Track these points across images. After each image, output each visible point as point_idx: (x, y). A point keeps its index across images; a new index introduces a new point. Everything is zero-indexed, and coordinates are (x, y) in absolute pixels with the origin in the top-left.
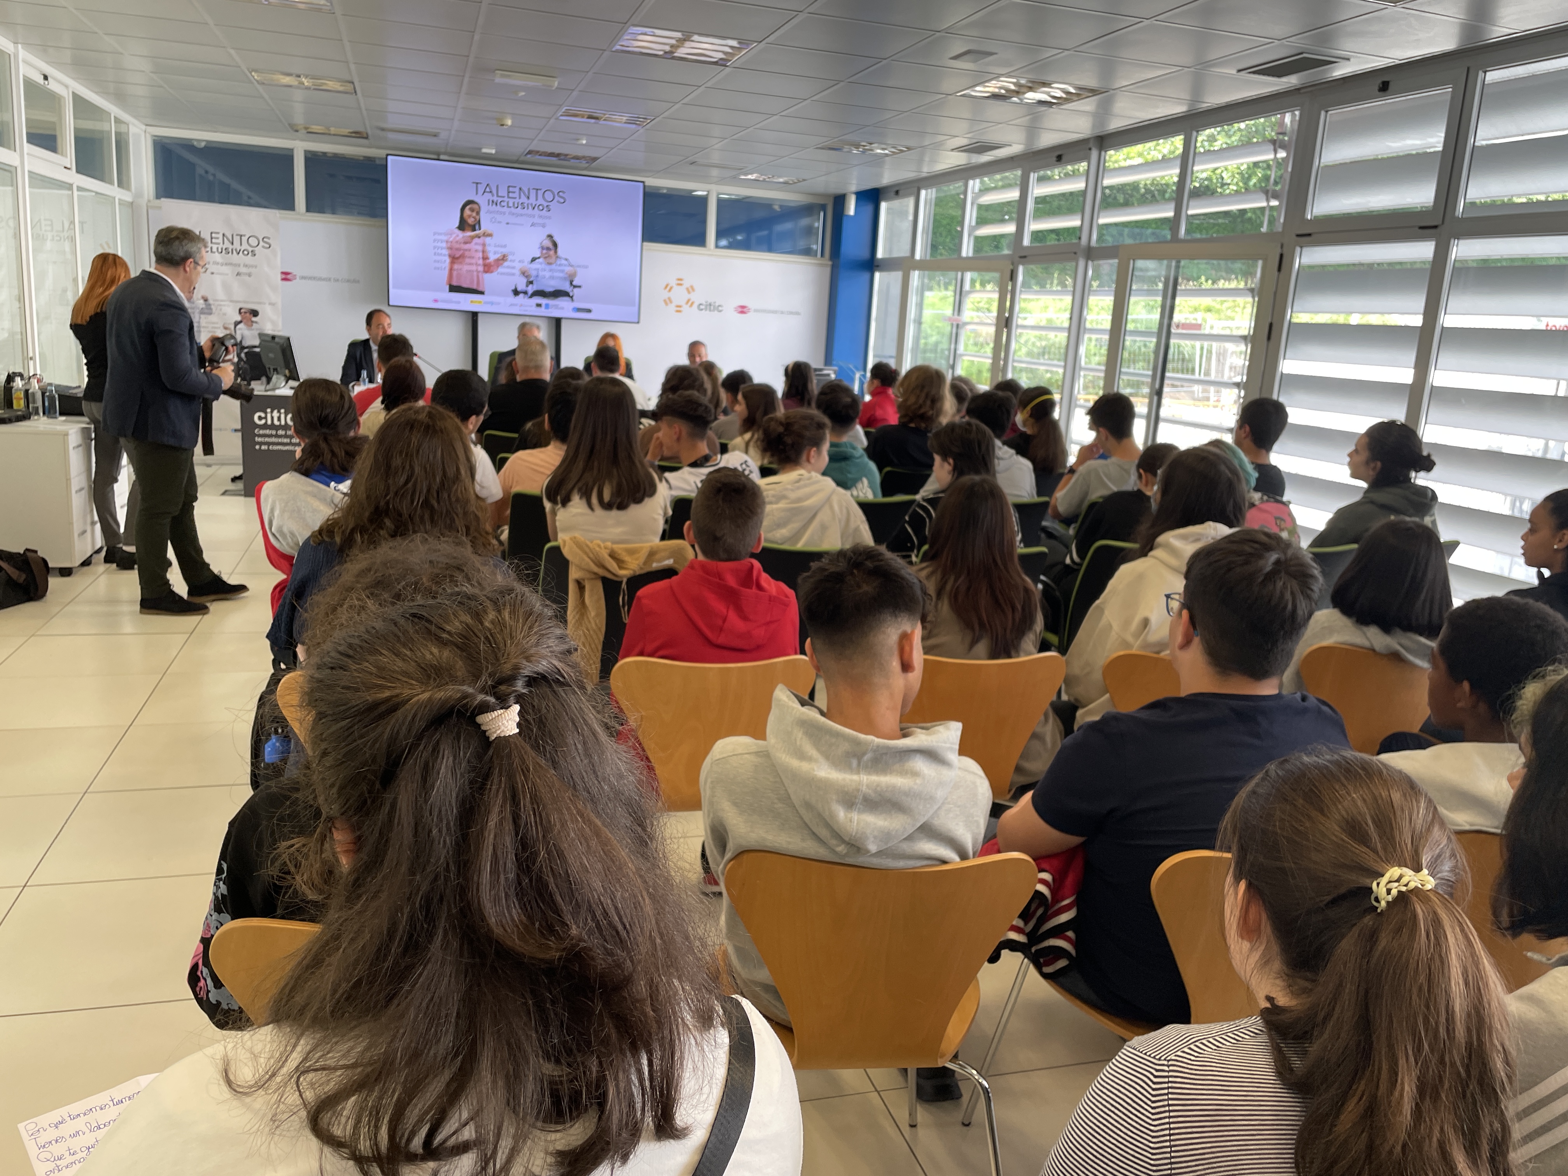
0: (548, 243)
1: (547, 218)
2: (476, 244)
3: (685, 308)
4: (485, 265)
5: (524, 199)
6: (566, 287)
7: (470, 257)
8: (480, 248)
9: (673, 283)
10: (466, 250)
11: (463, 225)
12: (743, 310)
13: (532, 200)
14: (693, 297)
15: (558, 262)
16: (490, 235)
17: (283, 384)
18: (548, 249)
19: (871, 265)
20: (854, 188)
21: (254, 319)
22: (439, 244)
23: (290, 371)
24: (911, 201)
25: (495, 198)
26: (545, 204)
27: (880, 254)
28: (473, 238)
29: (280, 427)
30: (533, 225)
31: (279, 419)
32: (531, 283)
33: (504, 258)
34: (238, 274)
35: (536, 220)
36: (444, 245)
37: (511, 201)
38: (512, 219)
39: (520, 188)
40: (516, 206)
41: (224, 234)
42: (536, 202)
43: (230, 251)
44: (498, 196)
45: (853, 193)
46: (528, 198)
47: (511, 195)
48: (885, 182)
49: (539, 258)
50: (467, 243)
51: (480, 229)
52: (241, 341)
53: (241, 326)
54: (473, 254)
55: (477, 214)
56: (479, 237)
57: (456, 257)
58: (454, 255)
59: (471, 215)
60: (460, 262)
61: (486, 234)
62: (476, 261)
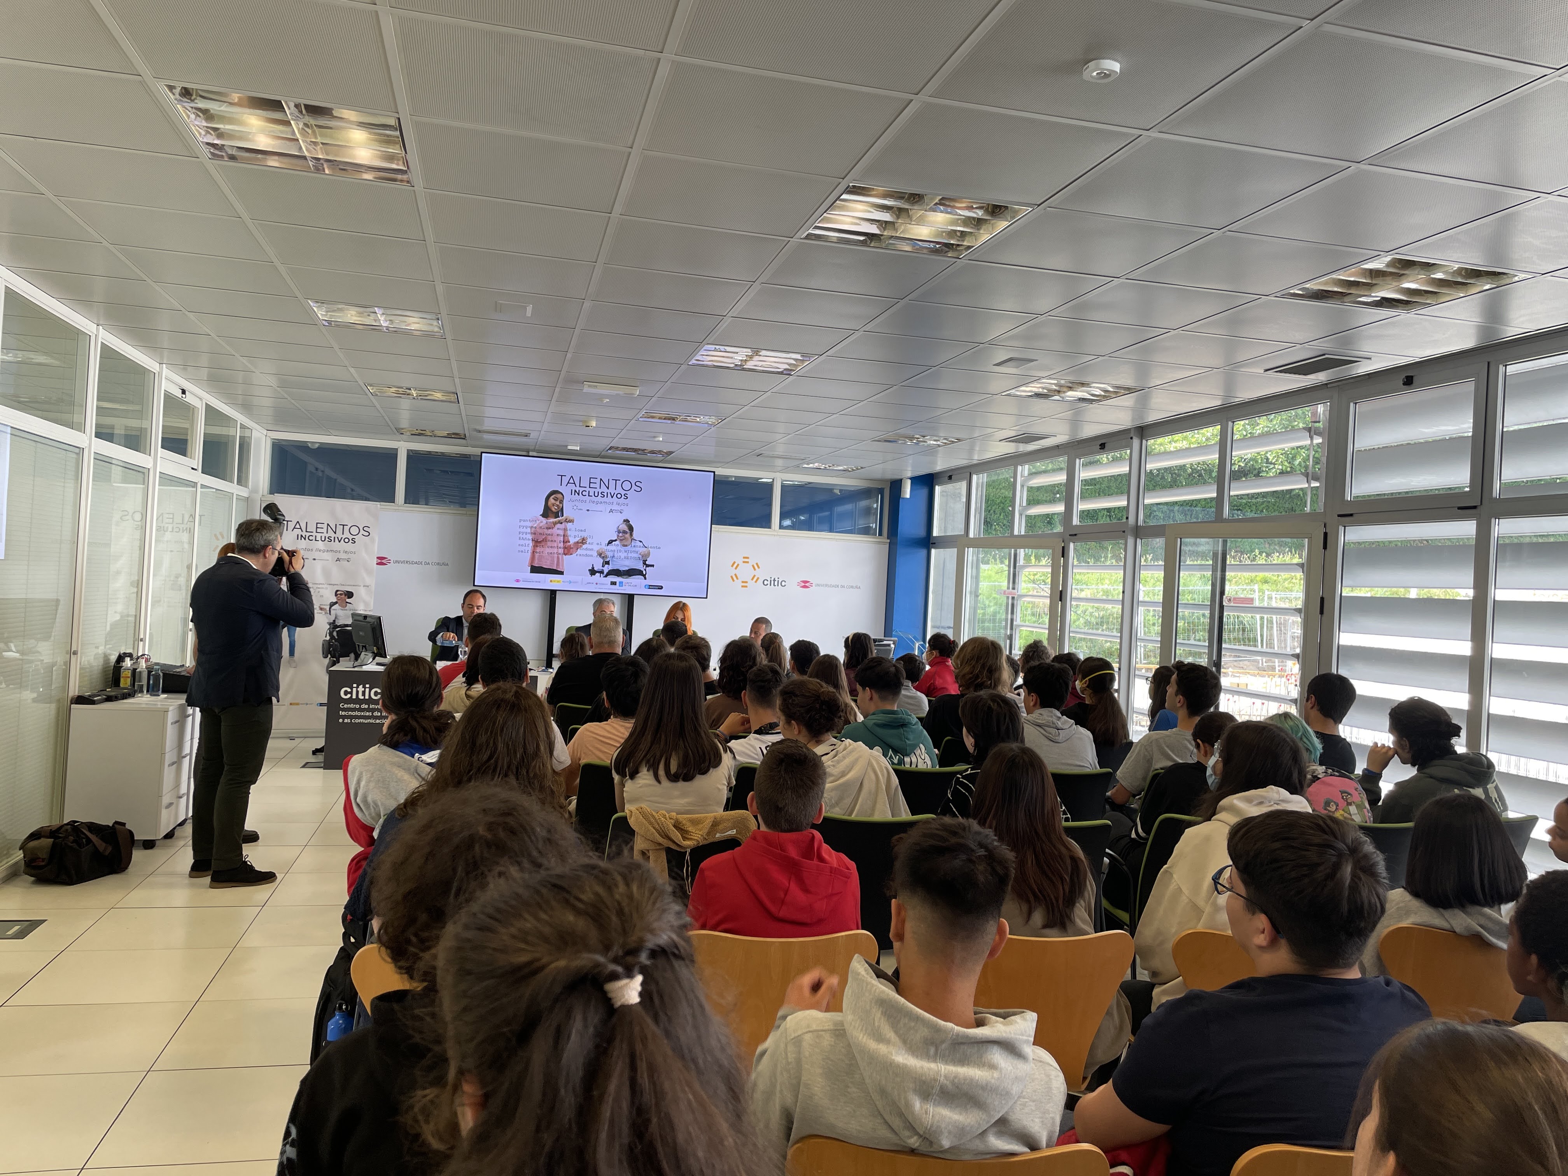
0: (624, 527)
1: (624, 504)
2: (558, 529)
3: (751, 583)
4: (565, 548)
5: (604, 488)
6: (640, 566)
7: (552, 541)
8: (561, 533)
9: (739, 561)
10: (549, 535)
11: (547, 513)
12: (805, 584)
13: (612, 490)
14: (758, 573)
15: (633, 544)
16: (571, 521)
17: (371, 660)
18: (625, 532)
19: (927, 542)
20: (909, 474)
21: (348, 600)
22: (525, 530)
23: (378, 648)
24: (964, 485)
25: (577, 489)
26: (623, 493)
27: (935, 533)
28: (555, 524)
29: (365, 701)
30: (611, 511)
31: (364, 693)
32: (608, 563)
33: (583, 541)
34: (338, 560)
35: (615, 507)
36: (529, 530)
37: (592, 491)
38: (592, 507)
39: (601, 480)
40: (596, 495)
41: (328, 525)
42: (615, 491)
43: (332, 539)
44: (580, 487)
45: (909, 478)
46: (608, 488)
47: (592, 485)
48: (938, 469)
49: (615, 540)
50: (550, 528)
51: (563, 516)
52: (334, 621)
53: (336, 607)
54: (555, 538)
55: (560, 503)
56: (561, 523)
57: (539, 541)
58: (537, 539)
59: (555, 503)
60: (542, 546)
61: (567, 520)
62: (558, 545)
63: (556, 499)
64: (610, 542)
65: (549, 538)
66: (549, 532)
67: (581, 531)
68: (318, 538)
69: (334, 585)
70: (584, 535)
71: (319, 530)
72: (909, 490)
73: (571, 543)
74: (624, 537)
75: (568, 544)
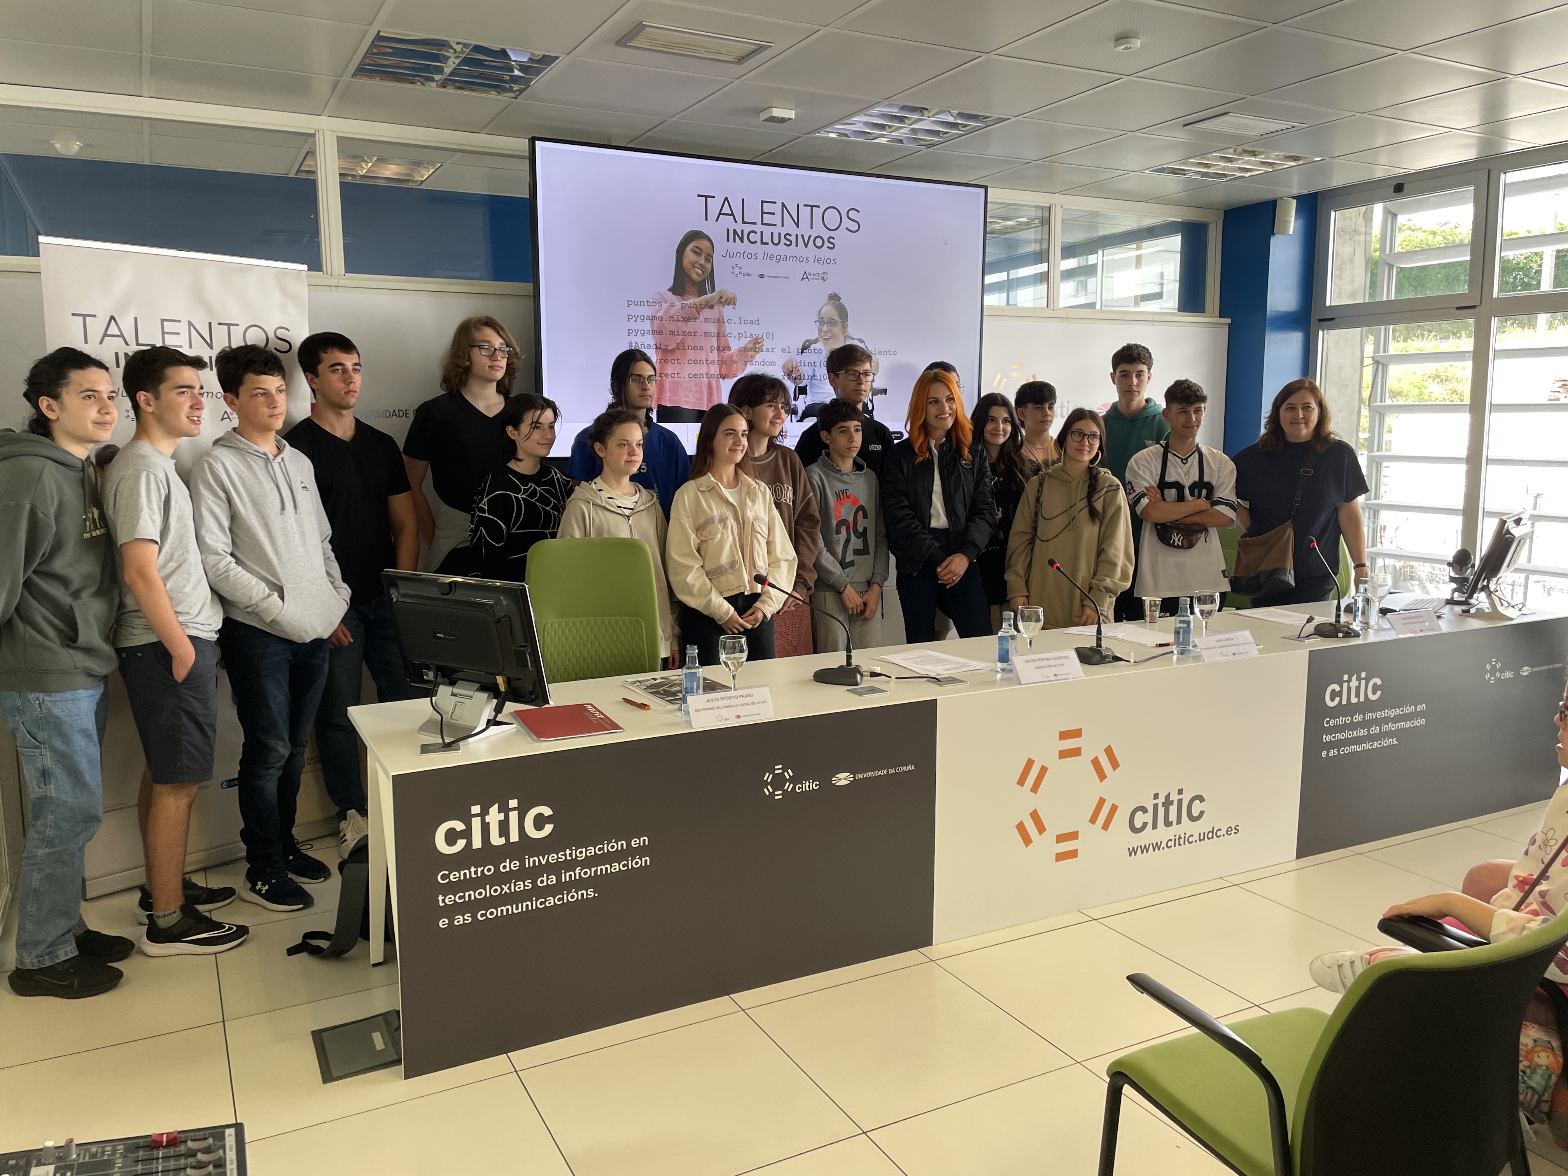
1: (828, 261)
2: (706, 320)
4: (722, 362)
5: (789, 227)
7: (695, 348)
8: (713, 328)
10: (689, 334)
11: (681, 283)
13: (804, 229)
16: (731, 301)
18: (832, 322)
19: (1317, 318)
20: (1295, 192)
25: (739, 228)
26: (826, 234)
27: (1329, 299)
28: (699, 308)
29: (509, 851)
30: (805, 277)
31: (504, 828)
32: (803, 391)
33: (756, 345)
35: (813, 268)
36: (647, 325)
37: (767, 230)
38: (768, 268)
39: (783, 205)
40: (776, 241)
41: (186, 324)
42: (811, 232)
44: (744, 222)
45: (1293, 198)
46: (798, 226)
47: (767, 219)
48: (1336, 182)
50: (689, 320)
51: (713, 290)
54: (701, 341)
55: (707, 260)
56: (712, 307)
57: (670, 348)
58: (666, 346)
59: (697, 262)
60: (678, 360)
61: (723, 300)
62: (707, 356)
63: (698, 252)
64: (807, 345)
65: (690, 341)
66: (689, 327)
67: (752, 322)
70: (756, 331)
72: (1293, 219)
73: (733, 350)
74: (832, 333)
75: (728, 353)
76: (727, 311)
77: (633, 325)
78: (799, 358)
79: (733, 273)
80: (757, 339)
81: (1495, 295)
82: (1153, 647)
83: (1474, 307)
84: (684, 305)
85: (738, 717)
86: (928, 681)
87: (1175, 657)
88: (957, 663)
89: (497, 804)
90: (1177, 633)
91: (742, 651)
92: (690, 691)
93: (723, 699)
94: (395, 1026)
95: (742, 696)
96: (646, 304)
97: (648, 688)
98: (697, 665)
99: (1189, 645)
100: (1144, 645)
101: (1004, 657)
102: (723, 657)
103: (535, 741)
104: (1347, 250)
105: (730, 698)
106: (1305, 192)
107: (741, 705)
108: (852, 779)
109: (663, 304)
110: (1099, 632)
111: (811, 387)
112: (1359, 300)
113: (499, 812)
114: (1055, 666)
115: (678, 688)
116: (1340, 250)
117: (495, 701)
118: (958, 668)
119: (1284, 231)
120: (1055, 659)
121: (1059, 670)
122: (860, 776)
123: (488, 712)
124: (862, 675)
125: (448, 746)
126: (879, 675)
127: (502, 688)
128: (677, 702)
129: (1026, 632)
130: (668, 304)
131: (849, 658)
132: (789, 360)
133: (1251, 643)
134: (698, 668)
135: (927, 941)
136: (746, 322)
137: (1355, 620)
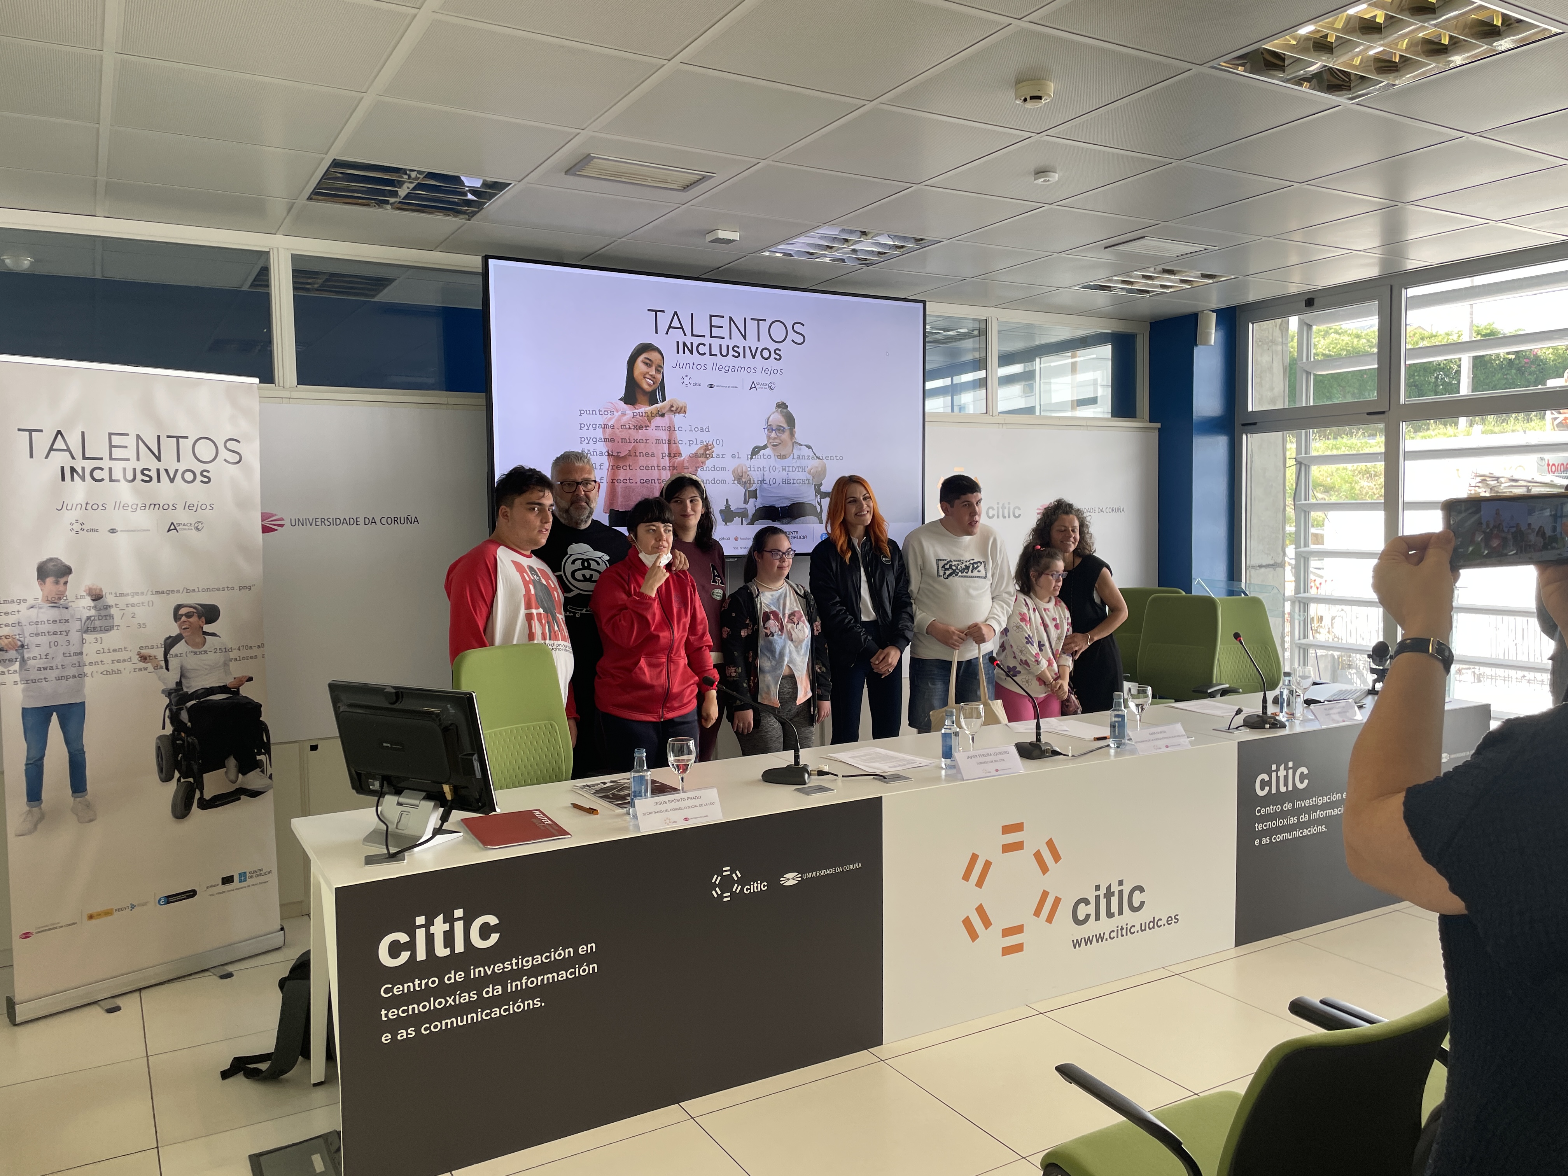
0: (777, 418)
1: (775, 371)
2: (658, 428)
4: (673, 468)
5: (737, 339)
6: (811, 498)
7: (647, 455)
8: (664, 435)
10: (641, 441)
11: (632, 394)
13: (752, 341)
15: (796, 452)
18: (780, 429)
19: (1240, 423)
20: (1215, 306)
21: (207, 628)
22: (591, 433)
25: (688, 340)
26: (773, 346)
27: (1251, 405)
28: (650, 417)
29: (454, 962)
30: (753, 386)
31: (449, 938)
32: (754, 494)
33: (706, 452)
35: (760, 378)
36: (599, 433)
37: (716, 343)
38: (717, 378)
39: (731, 319)
40: (724, 353)
41: (138, 437)
42: (757, 344)
43: (153, 474)
44: (693, 335)
45: (1213, 311)
46: (745, 338)
47: (715, 332)
48: (1252, 296)
49: (765, 447)
50: (641, 428)
51: (664, 399)
52: (179, 684)
53: (180, 648)
54: (652, 448)
55: (658, 371)
56: (663, 415)
57: (621, 455)
58: (618, 453)
59: (648, 373)
60: (629, 466)
61: (673, 409)
62: (658, 462)
63: (648, 363)
64: (756, 451)
65: (641, 448)
66: (640, 434)
67: (702, 430)
68: (118, 474)
69: (169, 592)
70: (706, 437)
71: (116, 453)
72: (1213, 331)
73: (684, 456)
74: (781, 440)
75: (679, 459)
76: (678, 419)
77: (585, 433)
78: (748, 463)
79: (683, 383)
80: (707, 446)
81: (1402, 401)
82: (1091, 741)
83: (1383, 413)
84: (635, 414)
85: (686, 819)
86: (874, 778)
87: (1112, 751)
88: (903, 760)
89: (442, 915)
90: (1113, 726)
91: (690, 752)
92: (637, 794)
93: (670, 802)
94: (334, 1148)
95: (691, 798)
96: (598, 413)
97: (597, 792)
98: (645, 768)
99: (1124, 738)
100: (1083, 739)
101: (947, 753)
102: (671, 759)
103: (483, 849)
104: (1265, 359)
105: (678, 800)
106: (1224, 306)
107: (689, 807)
108: (800, 879)
109: (615, 413)
110: (1038, 727)
111: (760, 490)
112: (1279, 406)
113: (444, 922)
114: (996, 761)
115: (627, 792)
116: (1259, 359)
117: (442, 809)
118: (904, 765)
119: (1206, 343)
120: (996, 754)
121: (999, 766)
122: (809, 875)
123: (434, 820)
124: (809, 775)
125: (393, 857)
126: (827, 773)
127: (449, 797)
128: (626, 806)
129: (968, 728)
130: (620, 413)
131: (797, 757)
132: (739, 465)
133: (1183, 736)
134: (646, 771)
135: (878, 1041)
136: (697, 429)
137: (1281, 712)
